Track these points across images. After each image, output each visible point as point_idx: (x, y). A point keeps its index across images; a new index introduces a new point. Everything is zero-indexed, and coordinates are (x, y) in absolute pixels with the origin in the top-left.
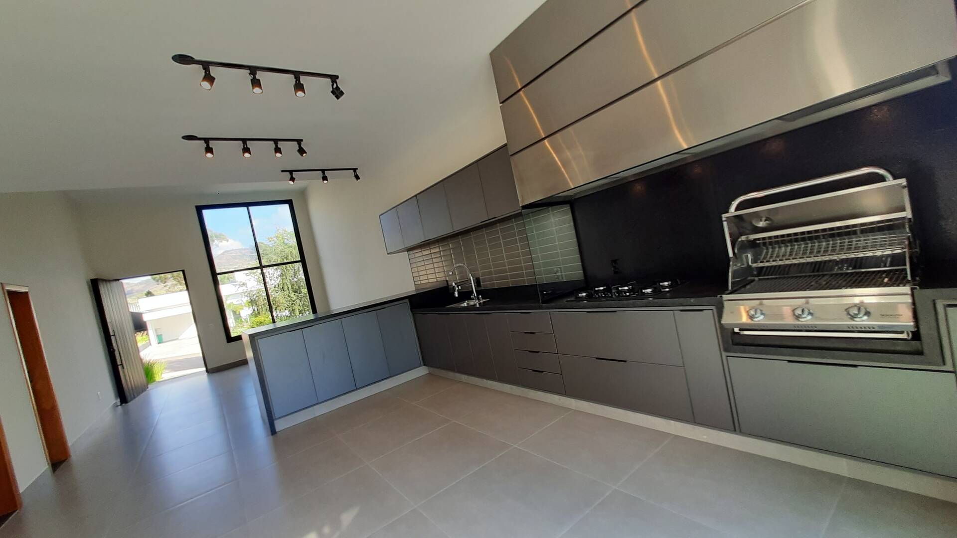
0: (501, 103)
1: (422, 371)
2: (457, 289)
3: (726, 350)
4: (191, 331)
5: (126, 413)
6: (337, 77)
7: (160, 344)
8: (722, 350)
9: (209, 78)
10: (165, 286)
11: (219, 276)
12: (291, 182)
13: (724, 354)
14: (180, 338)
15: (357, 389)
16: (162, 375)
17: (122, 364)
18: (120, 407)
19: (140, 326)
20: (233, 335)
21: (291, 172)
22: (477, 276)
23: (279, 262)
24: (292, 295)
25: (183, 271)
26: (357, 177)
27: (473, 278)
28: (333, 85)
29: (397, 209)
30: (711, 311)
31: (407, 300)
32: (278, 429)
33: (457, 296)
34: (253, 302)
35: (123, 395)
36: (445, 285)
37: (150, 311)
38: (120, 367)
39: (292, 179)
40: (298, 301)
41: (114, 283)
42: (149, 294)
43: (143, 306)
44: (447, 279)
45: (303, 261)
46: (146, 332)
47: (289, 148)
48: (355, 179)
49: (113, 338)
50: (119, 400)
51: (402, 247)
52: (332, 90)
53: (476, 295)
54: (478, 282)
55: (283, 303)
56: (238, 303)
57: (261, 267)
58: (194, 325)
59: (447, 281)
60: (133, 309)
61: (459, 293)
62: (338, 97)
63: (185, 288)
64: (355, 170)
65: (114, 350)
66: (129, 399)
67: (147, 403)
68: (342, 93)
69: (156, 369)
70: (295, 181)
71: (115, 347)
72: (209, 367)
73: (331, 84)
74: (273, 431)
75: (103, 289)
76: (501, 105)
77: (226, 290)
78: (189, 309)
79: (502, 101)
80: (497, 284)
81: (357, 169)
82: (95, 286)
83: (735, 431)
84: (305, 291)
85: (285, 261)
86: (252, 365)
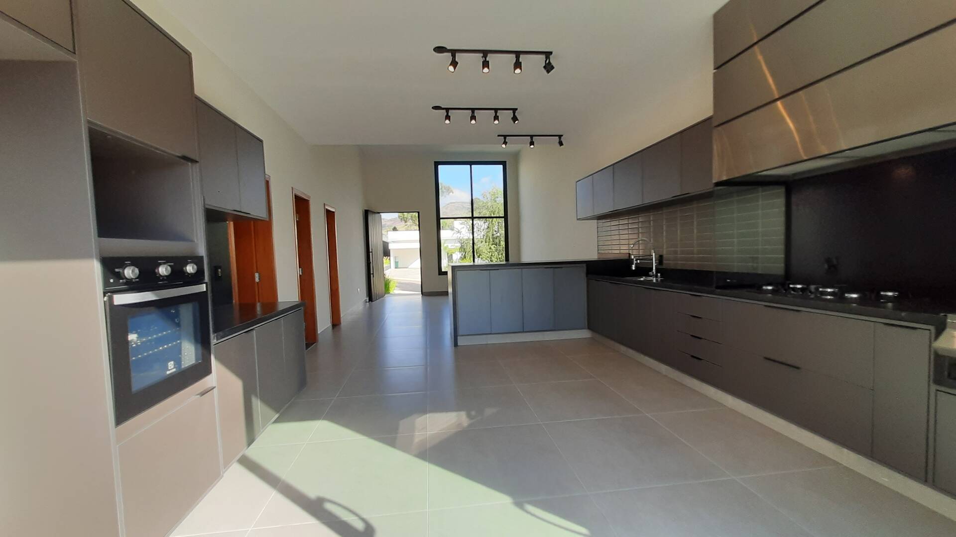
0: (715, 69)
1: (585, 334)
2: (635, 262)
3: (937, 382)
4: (417, 264)
5: (370, 308)
6: (551, 53)
7: (396, 269)
8: (931, 381)
9: (454, 64)
10: (406, 225)
11: (441, 220)
12: (504, 146)
13: (934, 387)
14: (409, 267)
15: (523, 332)
16: (394, 290)
17: (373, 274)
18: (368, 303)
19: (387, 253)
20: (443, 270)
21: (505, 136)
22: (661, 254)
23: (487, 216)
24: (492, 247)
25: (419, 213)
26: (561, 144)
27: (655, 255)
28: (546, 61)
29: (593, 178)
30: (928, 331)
31: (584, 265)
32: (459, 344)
33: (634, 268)
34: (462, 249)
35: (370, 296)
36: (626, 257)
37: (394, 242)
38: (372, 275)
39: (505, 143)
40: (496, 253)
41: (377, 215)
42: (395, 229)
43: (390, 237)
44: (631, 252)
45: (506, 217)
46: (389, 257)
47: (506, 116)
48: (558, 145)
49: (371, 253)
50: (368, 298)
51: (590, 214)
52: (544, 65)
53: (654, 273)
54: (660, 259)
55: (484, 253)
56: (452, 247)
57: (473, 218)
58: (419, 260)
59: (629, 254)
60: (384, 239)
61: (636, 267)
62: (548, 72)
63: (418, 229)
64: (560, 136)
65: (370, 263)
66: (374, 300)
67: (382, 306)
68: (553, 68)
69: (392, 285)
70: (507, 145)
71: (371, 261)
72: (423, 291)
73: (545, 60)
74: (456, 344)
75: (371, 218)
76: (715, 71)
77: (445, 234)
78: (417, 245)
79: (717, 66)
80: (680, 265)
81: (562, 136)
82: (366, 213)
83: (926, 481)
84: (503, 243)
85: (493, 216)
86: (451, 296)
